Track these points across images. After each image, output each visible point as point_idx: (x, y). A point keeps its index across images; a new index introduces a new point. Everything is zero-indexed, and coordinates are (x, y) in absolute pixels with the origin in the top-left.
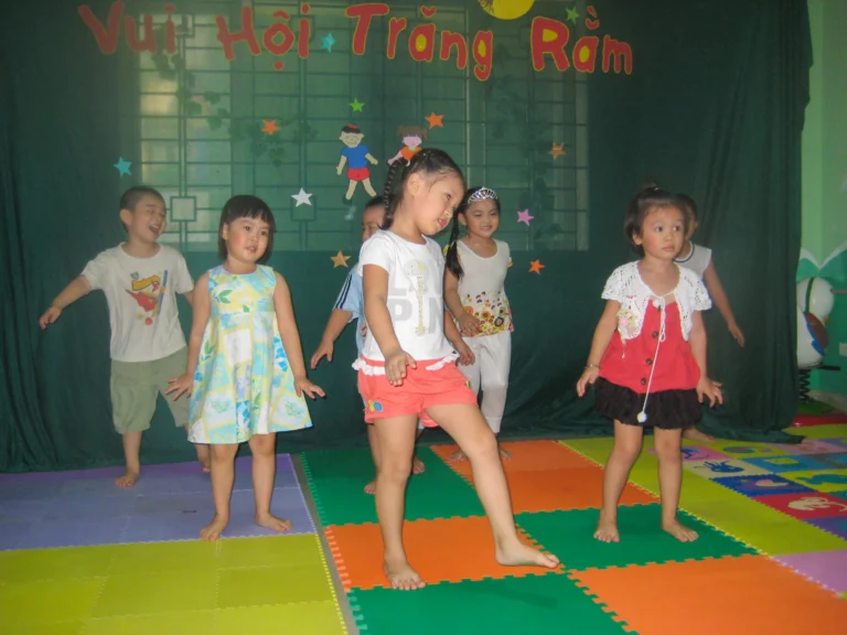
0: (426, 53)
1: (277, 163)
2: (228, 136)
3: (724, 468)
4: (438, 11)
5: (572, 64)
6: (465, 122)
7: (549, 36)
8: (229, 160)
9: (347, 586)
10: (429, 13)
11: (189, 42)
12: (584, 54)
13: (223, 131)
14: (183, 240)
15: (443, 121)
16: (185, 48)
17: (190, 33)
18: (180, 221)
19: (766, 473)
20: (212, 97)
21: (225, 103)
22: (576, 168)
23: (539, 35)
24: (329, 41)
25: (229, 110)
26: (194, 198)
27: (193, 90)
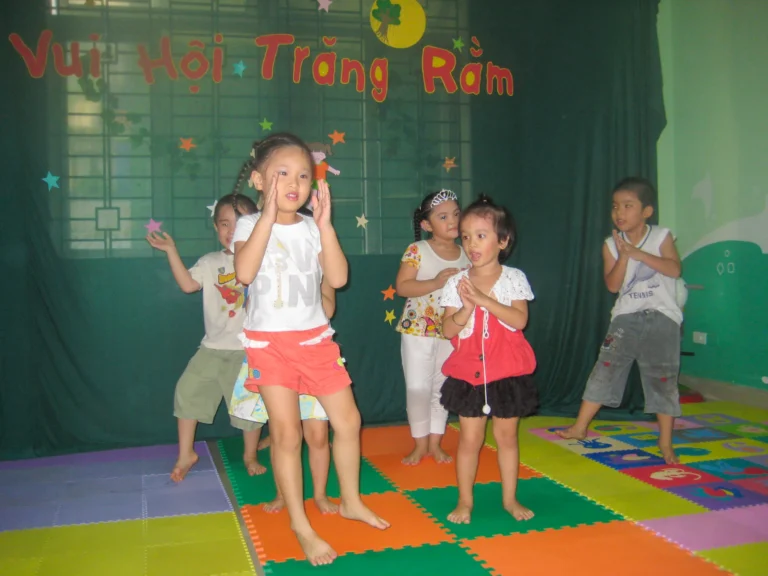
0: (329, 77)
1: (193, 177)
2: (149, 153)
3: (595, 445)
4: (339, 41)
5: (459, 87)
6: (362, 140)
7: (438, 62)
8: (149, 174)
9: (263, 559)
10: (330, 43)
11: (112, 68)
12: (470, 79)
13: (144, 148)
14: (108, 247)
15: (345, 138)
16: (109, 73)
17: (114, 59)
18: (105, 230)
19: (631, 448)
20: (134, 118)
21: (146, 124)
22: (461, 180)
23: (429, 62)
24: (240, 68)
25: (148, 128)
26: (118, 209)
27: (116, 111)
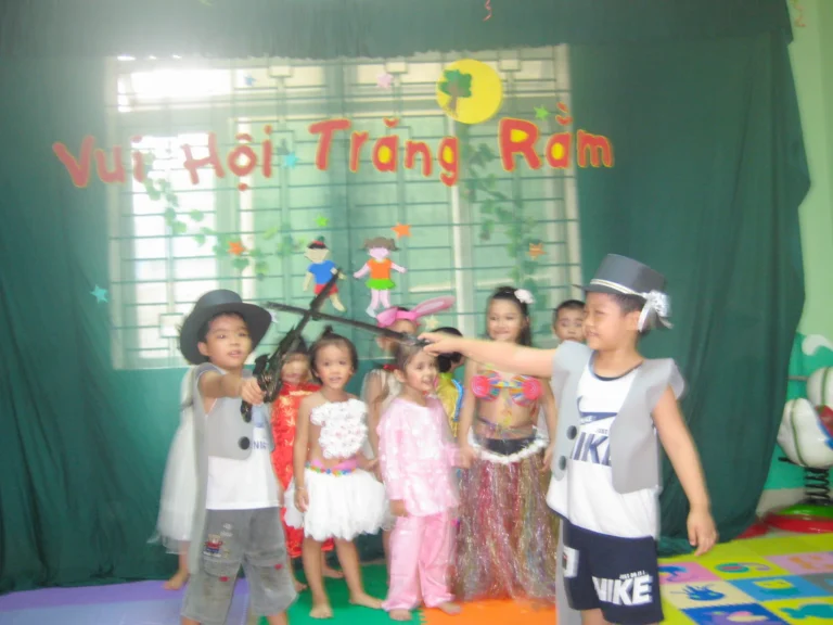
1: (261, 277)
2: (213, 254)
3: (703, 594)
7: (518, 136)
8: (215, 276)
12: (558, 151)
14: (172, 356)
19: (748, 600)
23: (507, 136)
25: (213, 227)
26: (182, 314)
27: (177, 210)
